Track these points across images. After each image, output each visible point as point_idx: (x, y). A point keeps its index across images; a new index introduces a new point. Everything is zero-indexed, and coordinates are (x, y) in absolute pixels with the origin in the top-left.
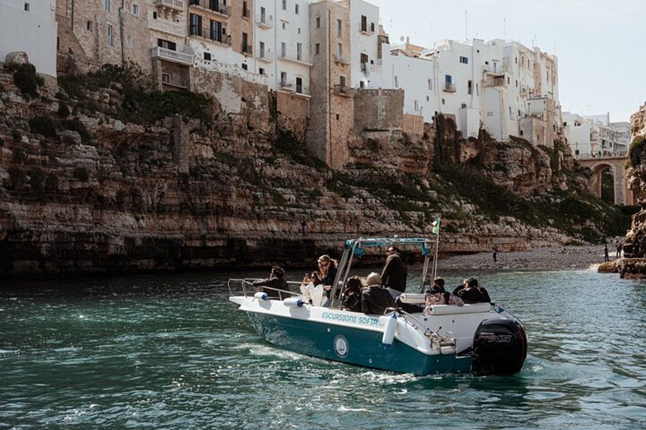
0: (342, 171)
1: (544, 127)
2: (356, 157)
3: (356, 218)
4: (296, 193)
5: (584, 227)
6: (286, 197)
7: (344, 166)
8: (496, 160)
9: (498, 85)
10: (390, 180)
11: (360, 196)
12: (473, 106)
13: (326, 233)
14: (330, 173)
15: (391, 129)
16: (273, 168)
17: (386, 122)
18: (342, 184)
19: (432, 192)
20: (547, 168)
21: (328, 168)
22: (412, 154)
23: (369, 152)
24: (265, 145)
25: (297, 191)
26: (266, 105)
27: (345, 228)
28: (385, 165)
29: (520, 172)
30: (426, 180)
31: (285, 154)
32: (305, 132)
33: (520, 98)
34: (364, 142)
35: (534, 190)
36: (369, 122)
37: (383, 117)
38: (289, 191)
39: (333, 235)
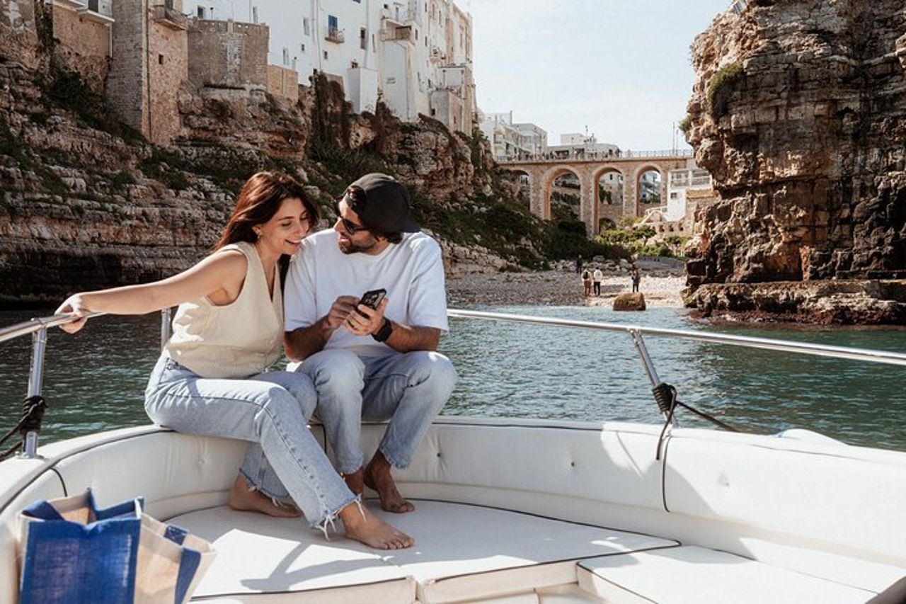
0: (169, 148)
1: (461, 107)
2: (192, 128)
3: (193, 222)
4: (86, 176)
5: (518, 246)
6: (70, 181)
7: (171, 140)
8: (400, 149)
9: (402, 38)
10: (246, 167)
11: (200, 189)
12: (368, 67)
13: (142, 245)
14: (148, 149)
15: (248, 87)
16: (45, 132)
17: (239, 74)
18: (168, 168)
19: (313, 187)
20: (468, 163)
21: (145, 141)
22: (281, 127)
23: (213, 121)
24: (29, 91)
25: (89, 172)
26: (30, 20)
27: (174, 237)
28: (238, 144)
29: (434, 167)
30: (302, 170)
31: (67, 110)
32: (105, 80)
33: (430, 64)
34: (204, 104)
35: (451, 194)
36: (213, 73)
37: (236, 66)
38: (75, 171)
39: (155, 249)
